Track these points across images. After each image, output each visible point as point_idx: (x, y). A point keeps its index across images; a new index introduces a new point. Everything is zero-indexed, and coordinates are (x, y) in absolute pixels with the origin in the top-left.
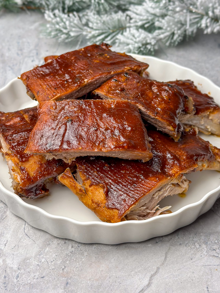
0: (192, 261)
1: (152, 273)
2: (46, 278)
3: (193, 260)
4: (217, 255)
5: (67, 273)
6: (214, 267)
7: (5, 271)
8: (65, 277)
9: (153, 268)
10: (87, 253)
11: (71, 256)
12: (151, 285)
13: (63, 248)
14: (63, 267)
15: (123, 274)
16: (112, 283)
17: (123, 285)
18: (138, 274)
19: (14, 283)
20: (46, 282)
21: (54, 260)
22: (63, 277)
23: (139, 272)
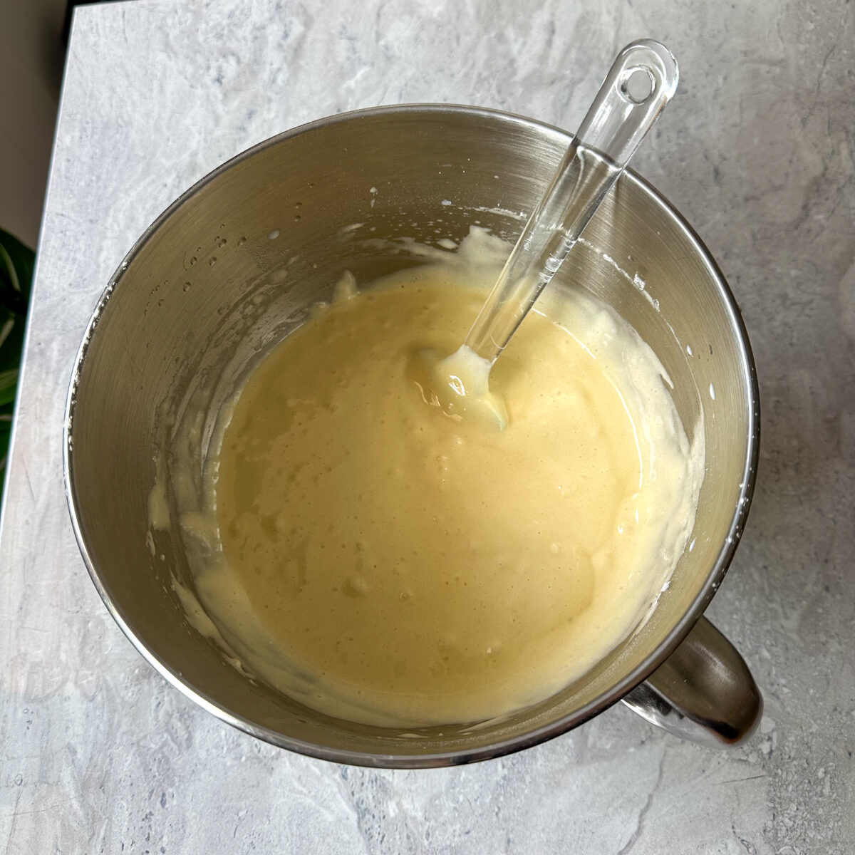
0: (704, 776)
1: (642, 807)
2: (473, 834)
3: (707, 773)
4: (745, 758)
5: (505, 820)
6: (742, 783)
7: (406, 824)
8: (503, 829)
9: (643, 796)
10: (531, 777)
11: (505, 785)
12: (642, 832)
13: (489, 771)
14: (496, 810)
15: (594, 814)
16: (580, 834)
17: (598, 837)
18: (619, 810)
19: (425, 847)
20: (475, 841)
21: (478, 797)
22: (499, 829)
23: (620, 807)
